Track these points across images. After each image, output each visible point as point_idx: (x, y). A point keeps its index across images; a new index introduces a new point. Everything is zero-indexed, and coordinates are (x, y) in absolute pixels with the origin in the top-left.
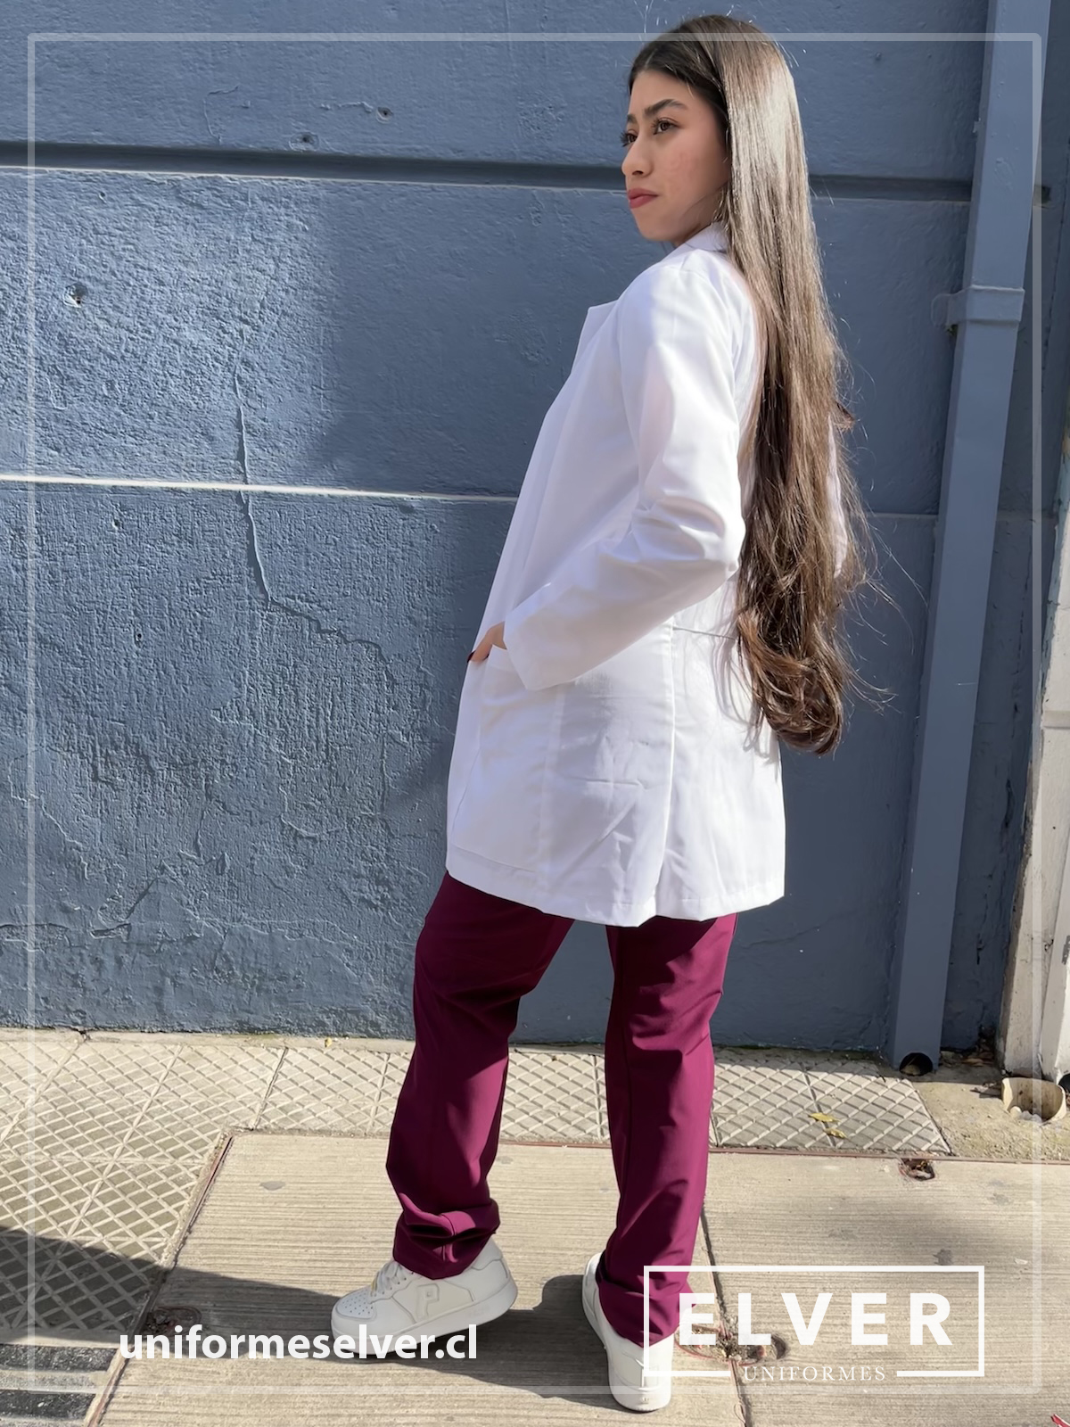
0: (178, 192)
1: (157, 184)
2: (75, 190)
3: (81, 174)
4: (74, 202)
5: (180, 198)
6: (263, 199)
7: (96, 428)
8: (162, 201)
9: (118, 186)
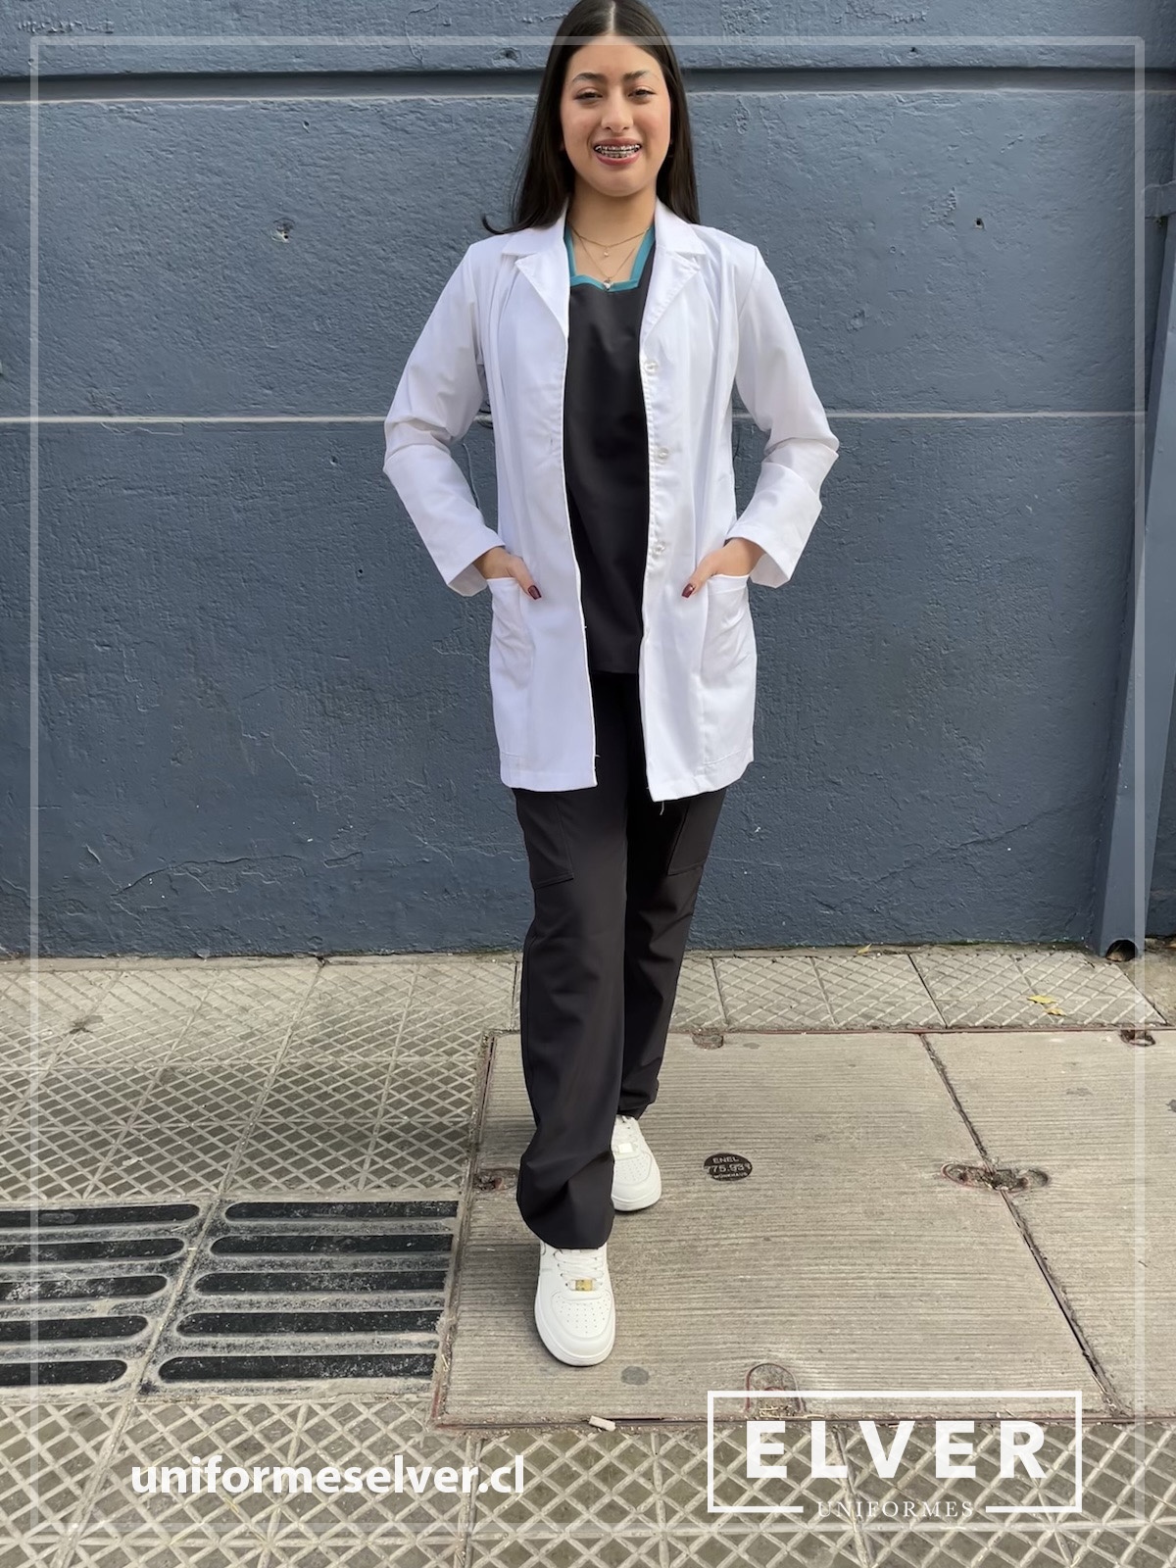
0: (382, 117)
1: (360, 110)
2: (278, 121)
3: (284, 104)
4: (279, 134)
5: (383, 123)
6: (468, 120)
7: (310, 364)
8: (366, 127)
9: (322, 114)
